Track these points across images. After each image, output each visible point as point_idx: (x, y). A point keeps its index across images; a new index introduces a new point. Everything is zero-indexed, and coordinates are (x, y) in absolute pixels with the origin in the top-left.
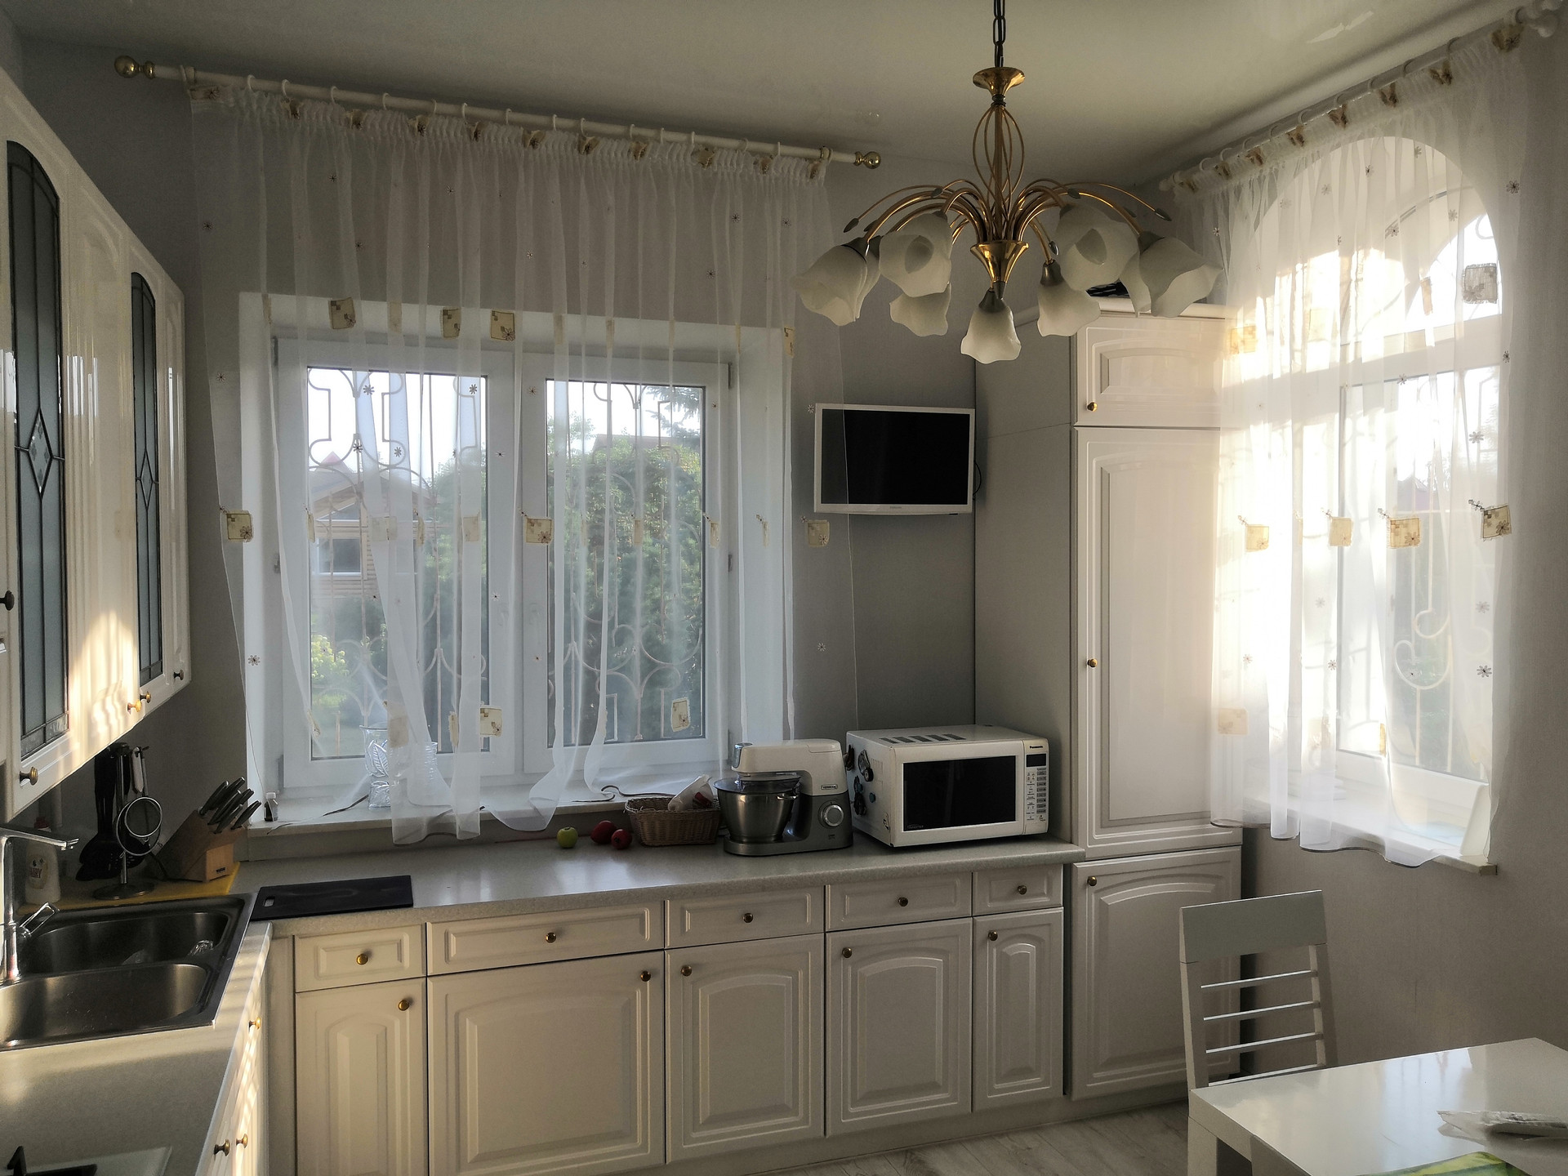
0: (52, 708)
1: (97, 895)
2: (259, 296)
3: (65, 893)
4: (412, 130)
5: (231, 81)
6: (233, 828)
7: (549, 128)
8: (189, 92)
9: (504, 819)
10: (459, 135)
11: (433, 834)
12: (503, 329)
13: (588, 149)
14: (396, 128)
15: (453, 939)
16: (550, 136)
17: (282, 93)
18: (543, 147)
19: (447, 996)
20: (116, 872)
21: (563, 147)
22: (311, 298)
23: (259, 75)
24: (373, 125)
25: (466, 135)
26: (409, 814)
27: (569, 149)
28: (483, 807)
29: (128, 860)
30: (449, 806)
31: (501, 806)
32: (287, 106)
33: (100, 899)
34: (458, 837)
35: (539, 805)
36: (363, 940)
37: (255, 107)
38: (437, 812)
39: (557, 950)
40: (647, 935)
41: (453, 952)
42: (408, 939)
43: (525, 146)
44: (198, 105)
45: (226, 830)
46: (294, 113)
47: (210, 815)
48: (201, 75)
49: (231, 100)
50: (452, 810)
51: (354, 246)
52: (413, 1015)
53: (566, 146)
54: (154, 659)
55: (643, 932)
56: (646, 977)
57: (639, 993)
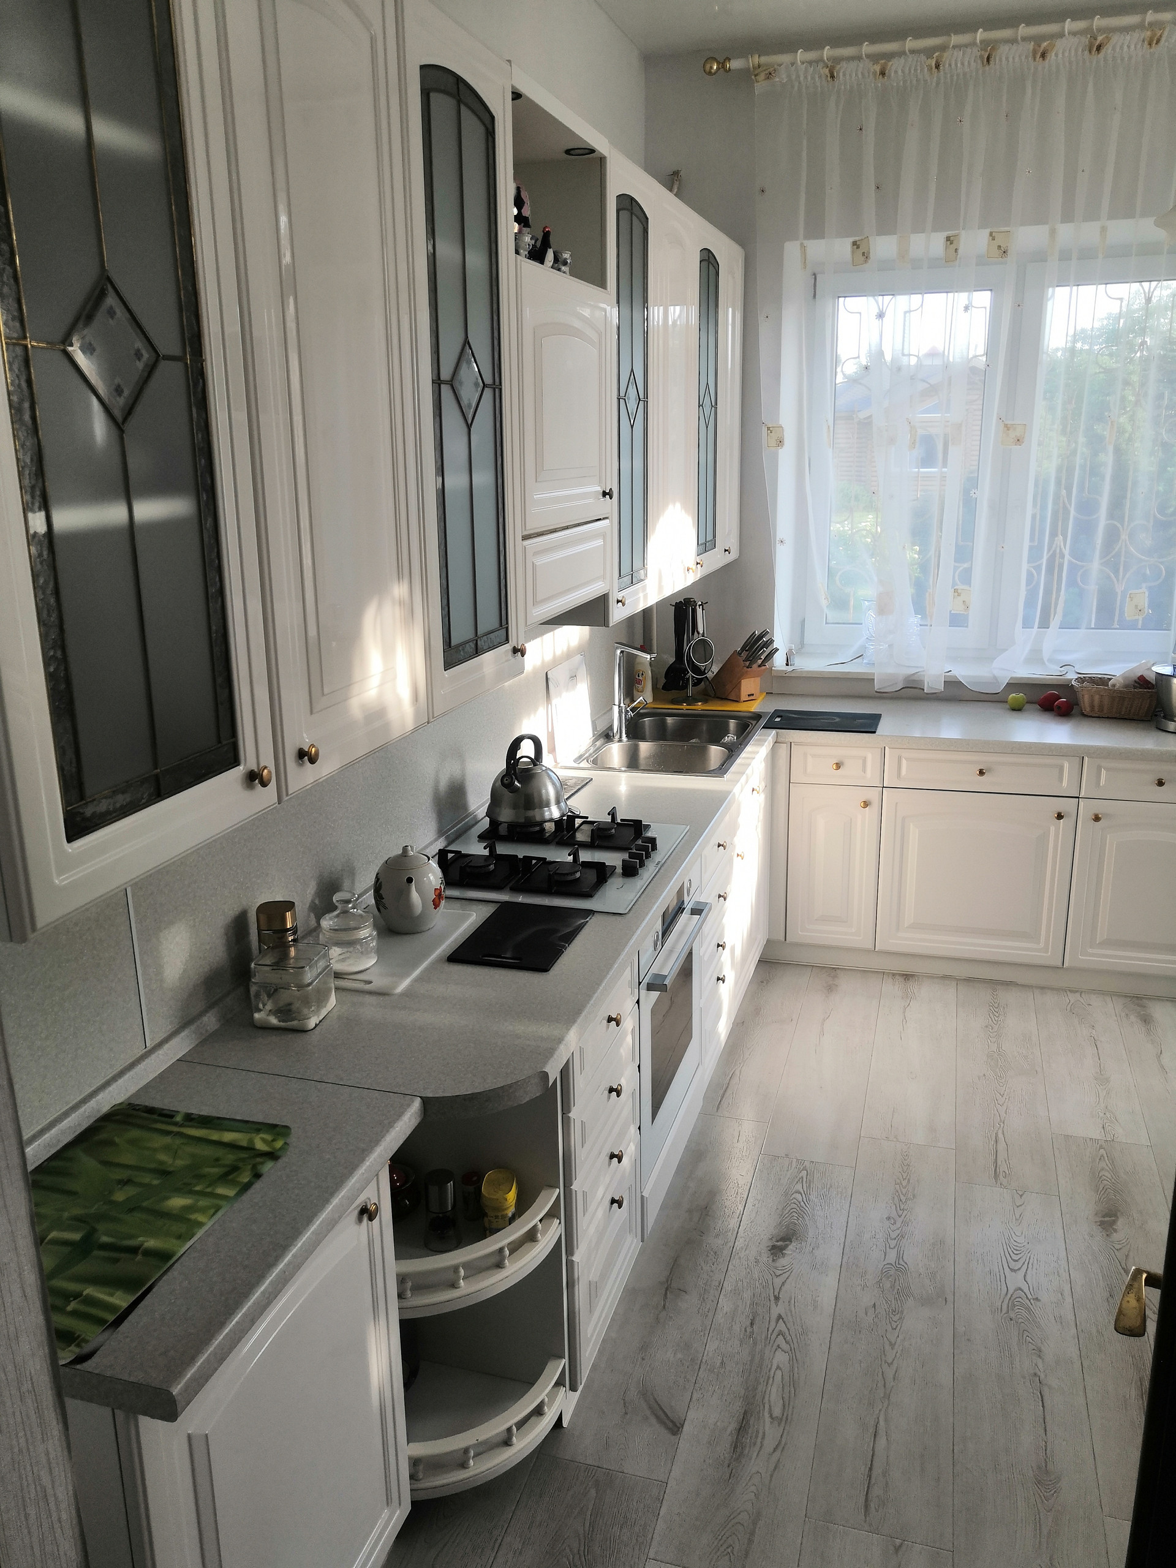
0: (637, 564)
1: (673, 702)
2: (798, 243)
3: (655, 698)
4: (930, 69)
5: (785, 58)
6: (759, 666)
7: (1061, 35)
8: (753, 77)
9: (967, 682)
10: (972, 63)
11: (908, 687)
12: (999, 247)
13: (1099, 48)
14: (916, 70)
15: (904, 762)
16: (1060, 44)
17: (824, 61)
18: (1053, 57)
19: (897, 803)
20: (685, 687)
21: (1073, 52)
22: (838, 239)
23: (808, 48)
24: (896, 72)
25: (979, 61)
26: (890, 670)
27: (1080, 52)
28: (951, 671)
29: (693, 681)
30: (923, 667)
31: (966, 673)
32: (827, 71)
33: (675, 704)
34: (925, 691)
35: (997, 673)
36: (838, 753)
37: (802, 79)
38: (912, 671)
39: (984, 783)
40: (1065, 783)
41: (904, 772)
42: (872, 758)
43: (1035, 60)
44: (761, 86)
45: (755, 666)
46: (832, 77)
47: (744, 654)
48: (764, 59)
49: (784, 76)
50: (924, 671)
51: (874, 188)
52: (871, 813)
53: (1076, 51)
54: (710, 537)
55: (1061, 779)
56: (1060, 816)
57: (1052, 829)
